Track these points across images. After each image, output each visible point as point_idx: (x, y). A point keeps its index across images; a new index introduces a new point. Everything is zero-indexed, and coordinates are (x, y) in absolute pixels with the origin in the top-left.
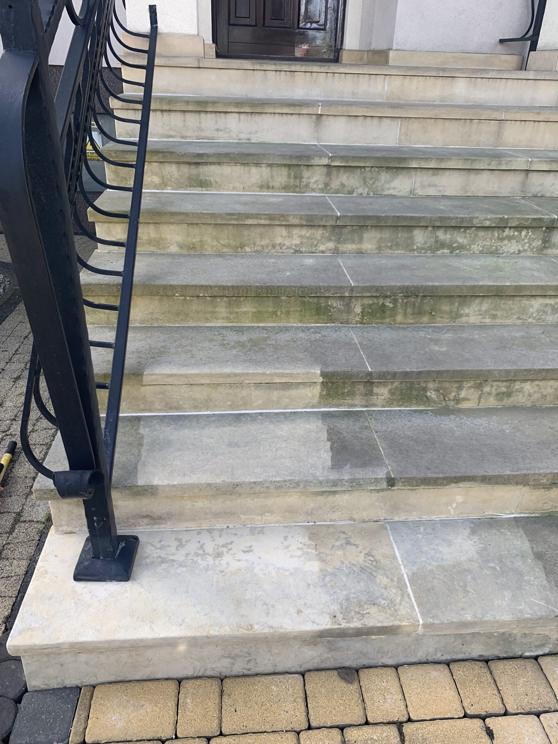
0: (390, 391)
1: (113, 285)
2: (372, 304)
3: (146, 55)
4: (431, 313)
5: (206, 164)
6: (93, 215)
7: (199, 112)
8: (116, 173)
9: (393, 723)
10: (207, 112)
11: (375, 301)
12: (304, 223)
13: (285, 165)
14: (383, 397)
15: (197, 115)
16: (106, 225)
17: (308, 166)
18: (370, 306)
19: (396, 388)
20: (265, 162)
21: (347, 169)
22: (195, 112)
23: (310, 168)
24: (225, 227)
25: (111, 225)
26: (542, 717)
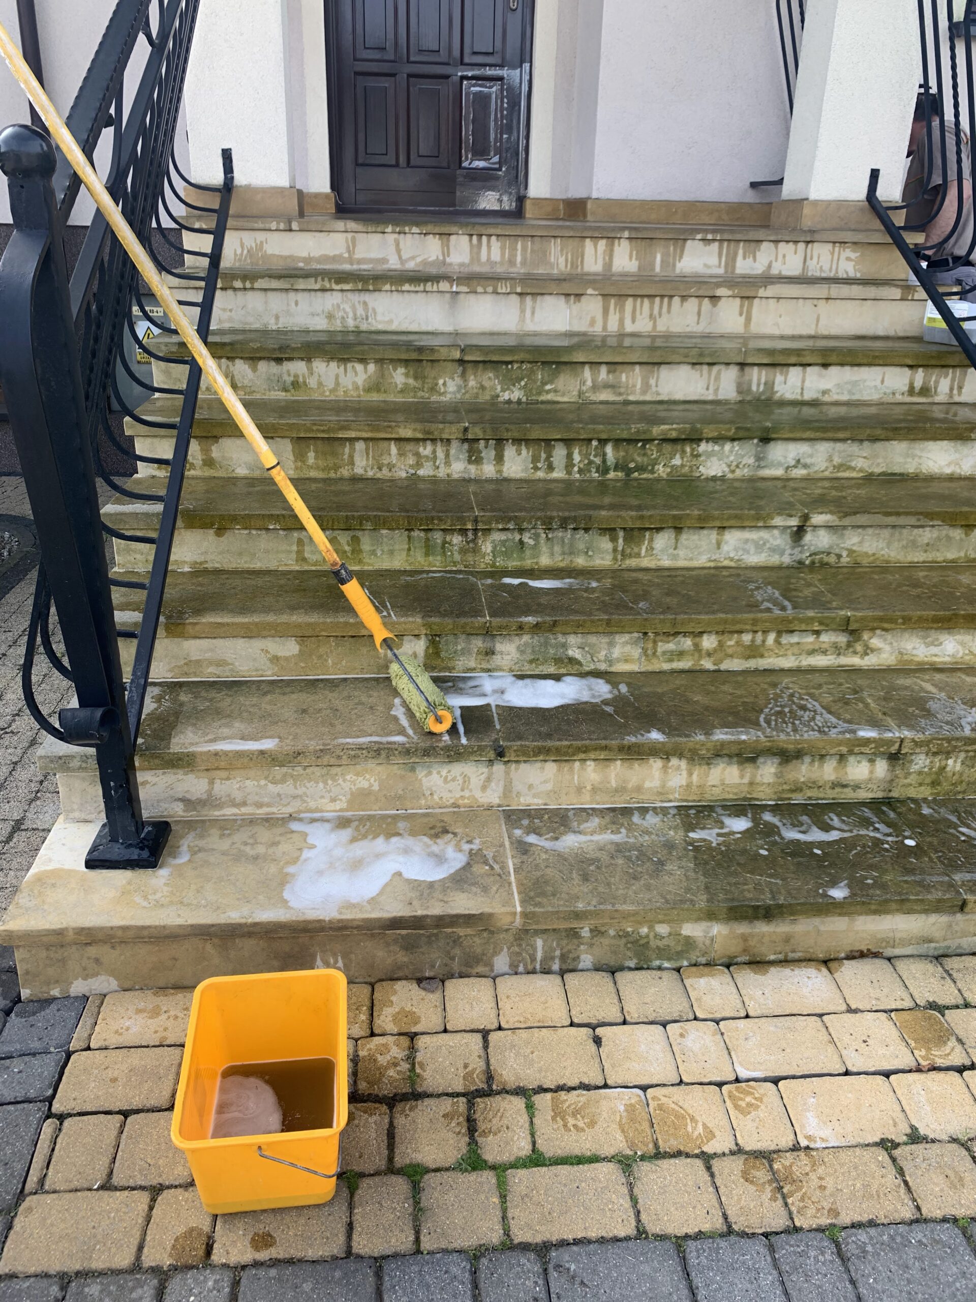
0: (518, 648)
1: (153, 515)
2: (506, 541)
3: (215, 216)
4: (587, 553)
5: (290, 359)
6: (132, 427)
7: (287, 290)
8: (167, 373)
9: (478, 1031)
10: (297, 290)
11: (510, 536)
12: (420, 436)
13: (400, 360)
14: (509, 657)
15: (283, 295)
16: (149, 440)
17: (432, 361)
18: (503, 543)
19: (526, 644)
20: (372, 356)
21: (488, 365)
22: (281, 290)
23: (436, 364)
24: (312, 442)
25: (156, 440)
26: (668, 1027)
